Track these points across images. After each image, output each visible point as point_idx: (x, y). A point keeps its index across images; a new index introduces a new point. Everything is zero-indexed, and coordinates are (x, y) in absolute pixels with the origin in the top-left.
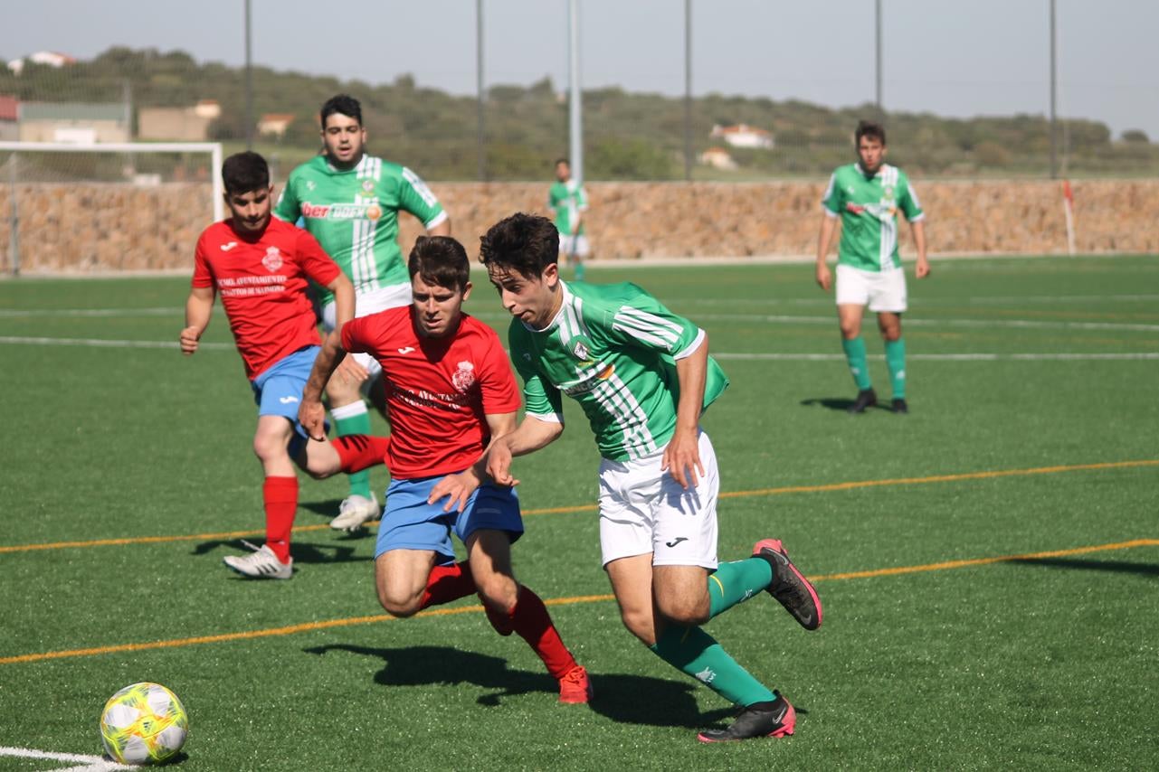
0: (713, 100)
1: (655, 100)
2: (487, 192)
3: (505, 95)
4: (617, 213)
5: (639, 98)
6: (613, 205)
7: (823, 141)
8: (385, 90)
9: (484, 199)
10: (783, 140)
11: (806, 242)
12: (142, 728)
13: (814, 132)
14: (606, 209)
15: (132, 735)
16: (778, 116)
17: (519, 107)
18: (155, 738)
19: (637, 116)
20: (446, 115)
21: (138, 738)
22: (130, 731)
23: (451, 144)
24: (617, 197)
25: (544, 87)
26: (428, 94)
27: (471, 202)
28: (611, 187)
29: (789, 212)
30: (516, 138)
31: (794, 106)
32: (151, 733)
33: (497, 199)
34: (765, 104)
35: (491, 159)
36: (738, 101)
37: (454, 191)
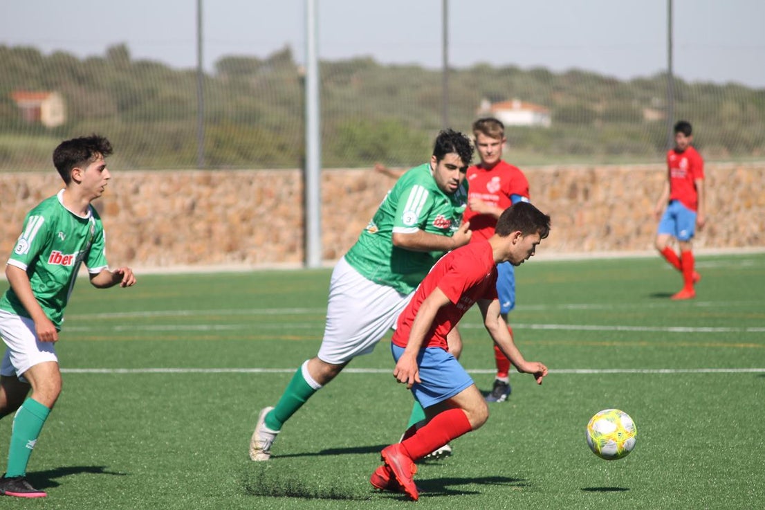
0: (481, 71)
1: (414, 71)
2: (208, 182)
3: (236, 67)
4: (362, 205)
5: (394, 68)
6: (356, 196)
7: (610, 117)
8: (94, 62)
9: (205, 190)
10: (563, 117)
11: (585, 236)
12: (616, 436)
13: (599, 108)
14: (349, 201)
15: (610, 440)
16: (559, 89)
17: (253, 81)
18: (623, 444)
19: (392, 91)
20: (167, 91)
21: (613, 442)
22: (609, 437)
23: (172, 126)
24: (362, 187)
25: (283, 58)
26: (146, 66)
27: (188, 194)
28: (353, 175)
29: (564, 202)
30: (249, 118)
31: (575, 76)
32: (621, 440)
33: (220, 190)
34: (542, 75)
35: (218, 143)
36: (509, 72)
37: (170, 181)
